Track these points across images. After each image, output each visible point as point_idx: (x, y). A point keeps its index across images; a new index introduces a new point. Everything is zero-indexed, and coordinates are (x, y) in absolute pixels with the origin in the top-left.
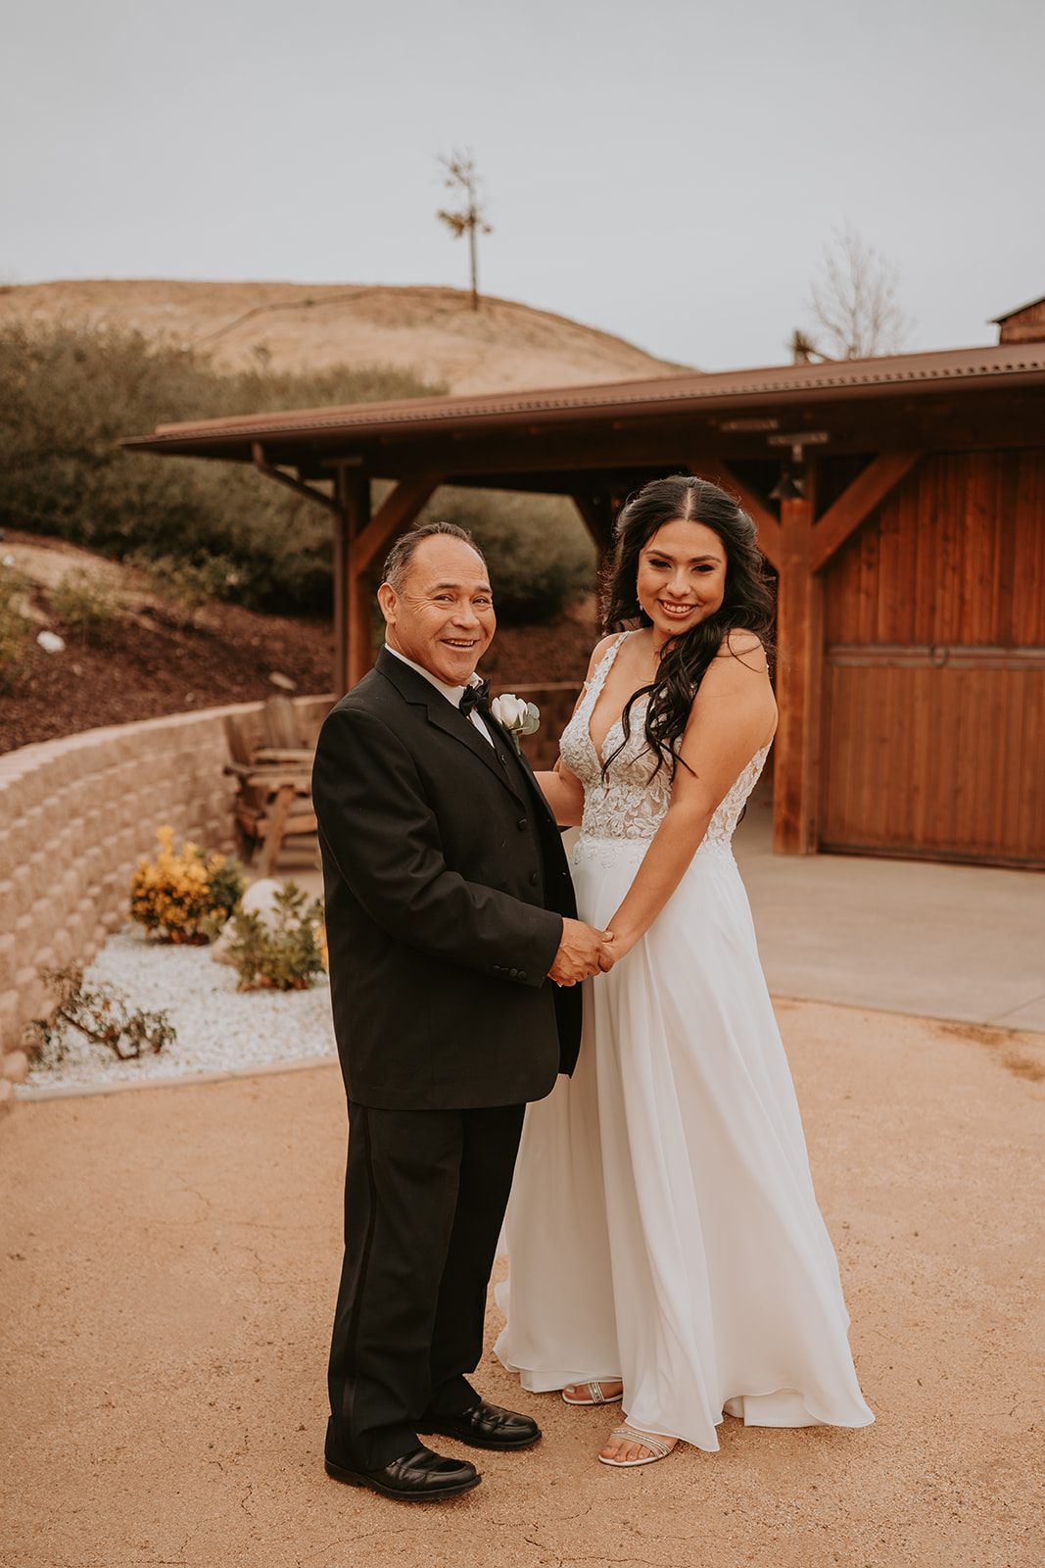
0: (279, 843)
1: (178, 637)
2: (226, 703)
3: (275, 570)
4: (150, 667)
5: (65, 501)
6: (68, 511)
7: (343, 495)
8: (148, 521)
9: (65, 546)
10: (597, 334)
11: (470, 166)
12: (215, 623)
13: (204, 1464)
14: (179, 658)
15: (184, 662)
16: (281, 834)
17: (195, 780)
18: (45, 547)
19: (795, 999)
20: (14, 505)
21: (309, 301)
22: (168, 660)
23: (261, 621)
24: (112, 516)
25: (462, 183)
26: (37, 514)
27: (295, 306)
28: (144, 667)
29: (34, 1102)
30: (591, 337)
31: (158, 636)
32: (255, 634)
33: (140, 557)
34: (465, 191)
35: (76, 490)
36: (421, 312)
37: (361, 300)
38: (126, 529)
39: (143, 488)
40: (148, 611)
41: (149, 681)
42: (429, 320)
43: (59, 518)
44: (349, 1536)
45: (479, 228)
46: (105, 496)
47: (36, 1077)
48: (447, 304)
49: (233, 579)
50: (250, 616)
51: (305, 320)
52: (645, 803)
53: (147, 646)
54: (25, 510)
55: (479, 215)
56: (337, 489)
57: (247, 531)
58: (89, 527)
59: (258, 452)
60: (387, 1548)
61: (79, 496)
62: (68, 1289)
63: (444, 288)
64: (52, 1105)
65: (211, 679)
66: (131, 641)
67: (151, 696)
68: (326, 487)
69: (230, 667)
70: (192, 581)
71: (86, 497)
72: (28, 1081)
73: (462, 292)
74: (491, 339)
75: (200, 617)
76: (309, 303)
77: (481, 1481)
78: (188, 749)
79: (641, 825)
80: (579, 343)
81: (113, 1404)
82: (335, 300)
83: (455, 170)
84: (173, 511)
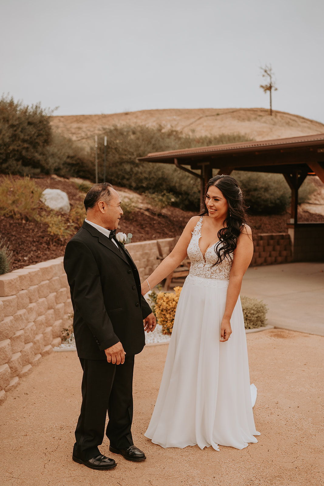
0: (171, 280)
1: (156, 217)
2: (166, 237)
3: (189, 197)
4: (144, 226)
5: (127, 177)
6: (128, 179)
7: (204, 174)
8: (151, 182)
9: (126, 190)
10: (311, 121)
11: (271, 70)
12: (169, 213)
13: (41, 453)
14: (154, 224)
15: (156, 225)
16: (171, 278)
17: (148, 260)
18: (120, 191)
19: (310, 334)
20: (113, 178)
21: (217, 114)
22: (150, 224)
23: (185, 213)
24: (141, 181)
25: (268, 75)
26: (119, 180)
27: (213, 116)
28: (142, 226)
29: (58, 352)
30: (309, 122)
31: (149, 217)
32: (182, 217)
33: (147, 193)
34: (269, 78)
35: (130, 173)
36: (253, 116)
37: (234, 113)
38: (144, 185)
39: (150, 173)
40: (148, 210)
41: (142, 231)
42: (256, 119)
43: (125, 181)
44: (68, 476)
45: (273, 89)
46: (139, 175)
47: (62, 345)
48: (262, 114)
49: (173, 200)
50: (182, 211)
51: (216, 120)
52: (217, 270)
53: (144, 220)
54: (116, 179)
55: (273, 85)
56: (202, 172)
57: (181, 185)
58: (134, 184)
59: (176, 161)
60: (76, 480)
61: (131, 175)
62: (35, 403)
63: (261, 108)
64: (63, 353)
65: (163, 230)
66: (139, 219)
67: (141, 235)
68: (199, 172)
69: (170, 227)
70: (161, 201)
71: (133, 175)
72: (60, 346)
73: (267, 109)
74: (275, 124)
75: (164, 211)
76: (218, 115)
77: (116, 465)
78: (147, 251)
79: (216, 275)
80: (305, 124)
81: (27, 435)
82: (226, 113)
83: (266, 71)
84: (159, 179)
